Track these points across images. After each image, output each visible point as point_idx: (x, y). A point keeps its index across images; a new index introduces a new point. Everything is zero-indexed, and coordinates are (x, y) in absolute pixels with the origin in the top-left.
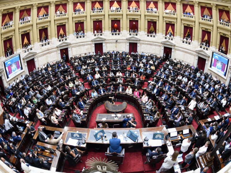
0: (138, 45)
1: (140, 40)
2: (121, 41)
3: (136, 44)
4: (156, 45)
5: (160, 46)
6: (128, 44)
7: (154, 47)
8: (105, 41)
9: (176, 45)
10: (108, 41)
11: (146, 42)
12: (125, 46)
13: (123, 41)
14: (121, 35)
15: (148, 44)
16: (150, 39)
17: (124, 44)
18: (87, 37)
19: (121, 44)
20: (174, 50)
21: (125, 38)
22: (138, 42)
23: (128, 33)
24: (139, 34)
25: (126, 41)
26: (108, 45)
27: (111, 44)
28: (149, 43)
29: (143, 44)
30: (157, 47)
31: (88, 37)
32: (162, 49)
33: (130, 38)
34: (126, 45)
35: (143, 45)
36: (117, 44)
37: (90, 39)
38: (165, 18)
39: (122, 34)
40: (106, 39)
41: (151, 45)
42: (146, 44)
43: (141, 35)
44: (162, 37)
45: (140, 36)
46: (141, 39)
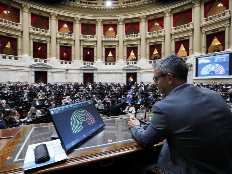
0: (94, 75)
1: (96, 70)
2: (73, 71)
3: (92, 74)
4: (116, 73)
5: (121, 73)
6: (82, 75)
7: (114, 75)
8: (51, 70)
9: (142, 68)
10: (55, 70)
11: (105, 71)
12: (77, 77)
13: (75, 71)
14: (73, 65)
15: (107, 73)
16: (109, 67)
17: (77, 74)
18: (22, 60)
19: (73, 74)
20: (140, 74)
21: (78, 68)
22: (94, 72)
23: (82, 62)
24: (95, 63)
25: (80, 71)
26: (55, 75)
27: (59, 74)
28: (108, 71)
29: (101, 73)
30: (118, 75)
31: (25, 61)
32: (125, 76)
33: (85, 68)
34: (79, 75)
35: (101, 75)
36: (68, 74)
37: (28, 65)
38: (126, 42)
39: (75, 63)
40: (53, 68)
41: (110, 73)
42: (104, 73)
43: (98, 64)
44: (123, 63)
45: (96, 65)
46: (99, 68)
